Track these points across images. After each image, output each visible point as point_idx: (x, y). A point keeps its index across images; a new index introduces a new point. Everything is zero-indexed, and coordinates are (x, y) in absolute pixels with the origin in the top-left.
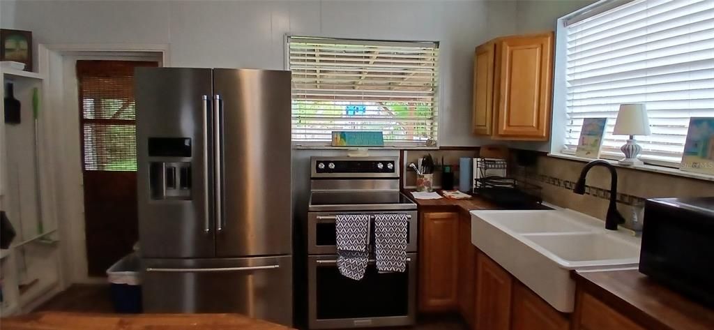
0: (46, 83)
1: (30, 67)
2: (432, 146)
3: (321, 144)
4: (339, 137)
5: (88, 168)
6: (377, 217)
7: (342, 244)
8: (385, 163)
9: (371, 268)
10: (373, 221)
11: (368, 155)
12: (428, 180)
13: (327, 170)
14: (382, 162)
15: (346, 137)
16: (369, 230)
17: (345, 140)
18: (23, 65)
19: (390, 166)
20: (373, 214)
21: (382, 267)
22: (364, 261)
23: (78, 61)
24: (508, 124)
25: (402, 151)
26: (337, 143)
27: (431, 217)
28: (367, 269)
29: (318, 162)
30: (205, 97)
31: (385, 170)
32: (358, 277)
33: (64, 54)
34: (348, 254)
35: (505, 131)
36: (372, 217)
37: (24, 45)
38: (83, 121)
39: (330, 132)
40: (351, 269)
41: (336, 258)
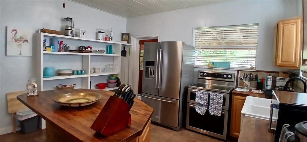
0: (132, 46)
1: (128, 42)
2: (253, 70)
3: (203, 66)
4: (211, 64)
5: (140, 69)
6: (211, 93)
7: (197, 100)
8: (227, 75)
9: (207, 112)
10: (209, 95)
11: (221, 71)
12: (247, 84)
13: (203, 75)
14: (226, 75)
15: (214, 64)
16: (208, 97)
17: (213, 65)
18: (126, 42)
19: (229, 76)
20: (209, 92)
21: (211, 112)
22: (206, 108)
23: (140, 40)
24: (282, 61)
25: (238, 71)
26: (210, 66)
27: (236, 98)
28: (206, 112)
29: (201, 72)
30: (158, 50)
31: (227, 78)
32: (203, 114)
33: (137, 39)
34: (200, 105)
35: (280, 64)
36: (209, 93)
37: (127, 37)
38: (140, 56)
39: (208, 62)
40: (200, 111)
41: (196, 106)
